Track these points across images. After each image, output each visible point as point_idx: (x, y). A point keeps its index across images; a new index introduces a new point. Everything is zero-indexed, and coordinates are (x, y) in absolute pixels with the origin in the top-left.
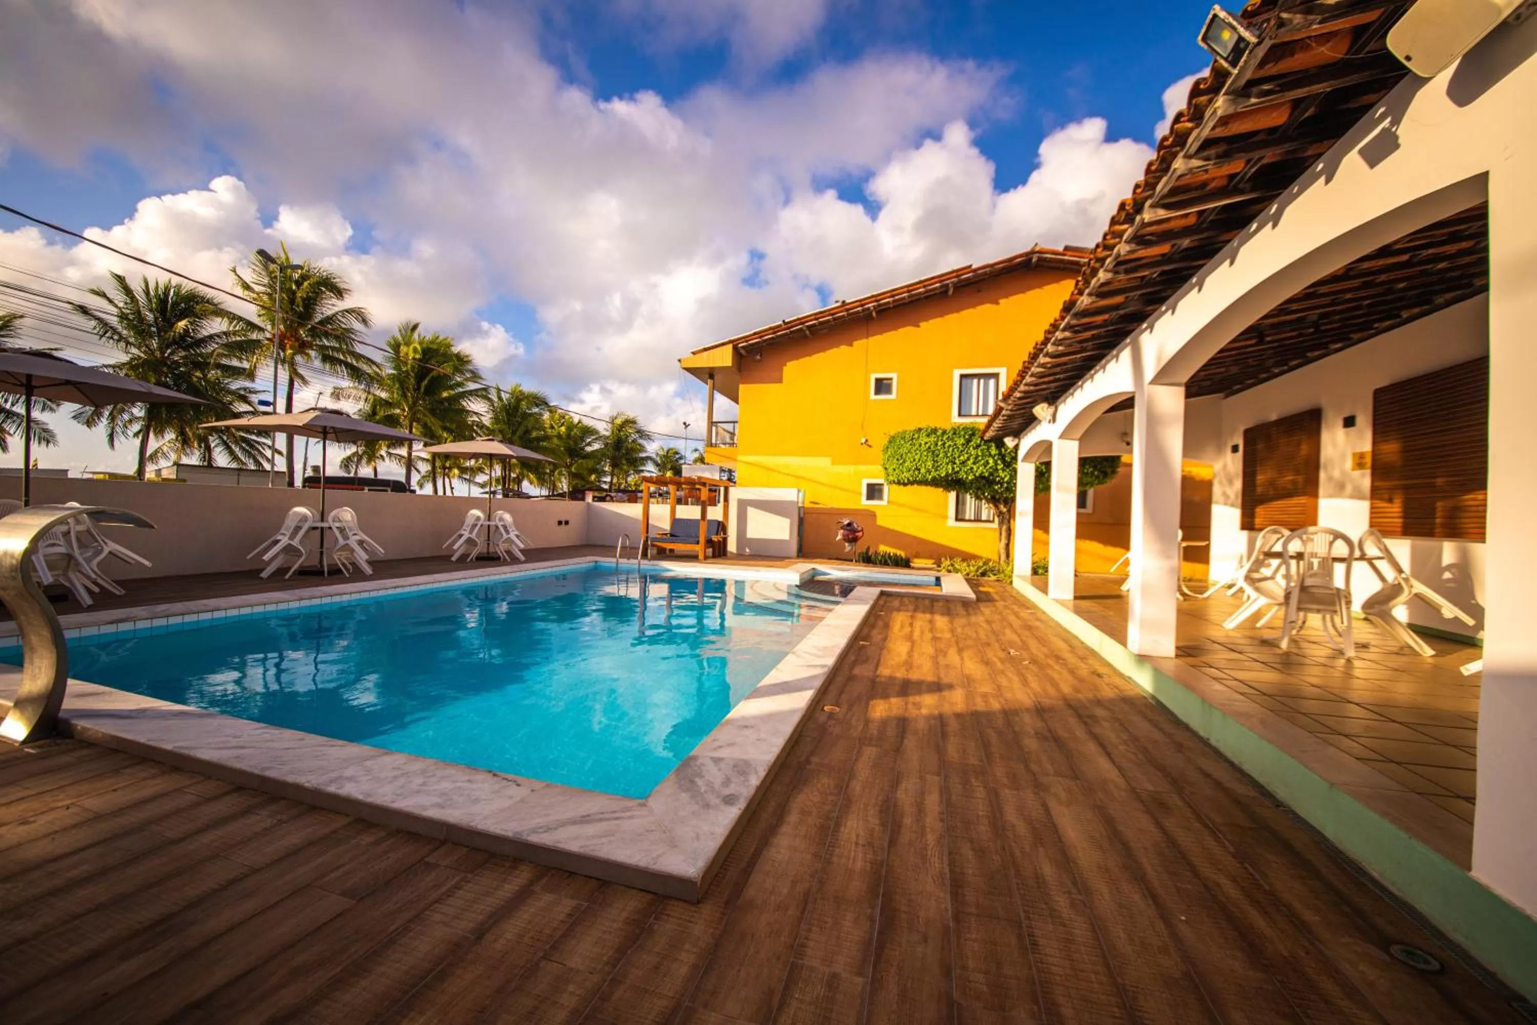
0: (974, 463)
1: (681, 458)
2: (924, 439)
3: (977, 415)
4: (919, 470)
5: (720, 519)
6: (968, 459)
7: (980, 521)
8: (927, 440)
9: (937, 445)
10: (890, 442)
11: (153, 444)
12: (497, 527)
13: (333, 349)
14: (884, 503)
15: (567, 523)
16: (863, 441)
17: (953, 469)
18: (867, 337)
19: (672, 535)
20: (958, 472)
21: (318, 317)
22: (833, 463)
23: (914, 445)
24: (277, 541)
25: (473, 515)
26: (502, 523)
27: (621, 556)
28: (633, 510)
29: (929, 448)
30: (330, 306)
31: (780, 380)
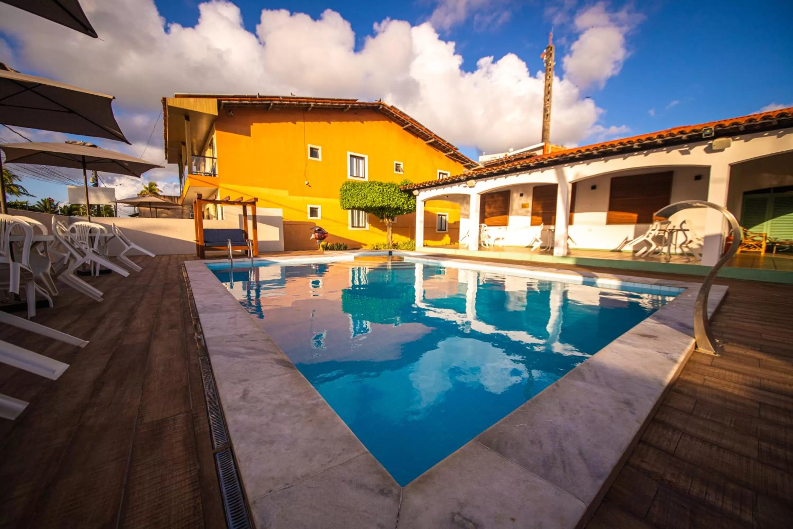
16: (306, 183)
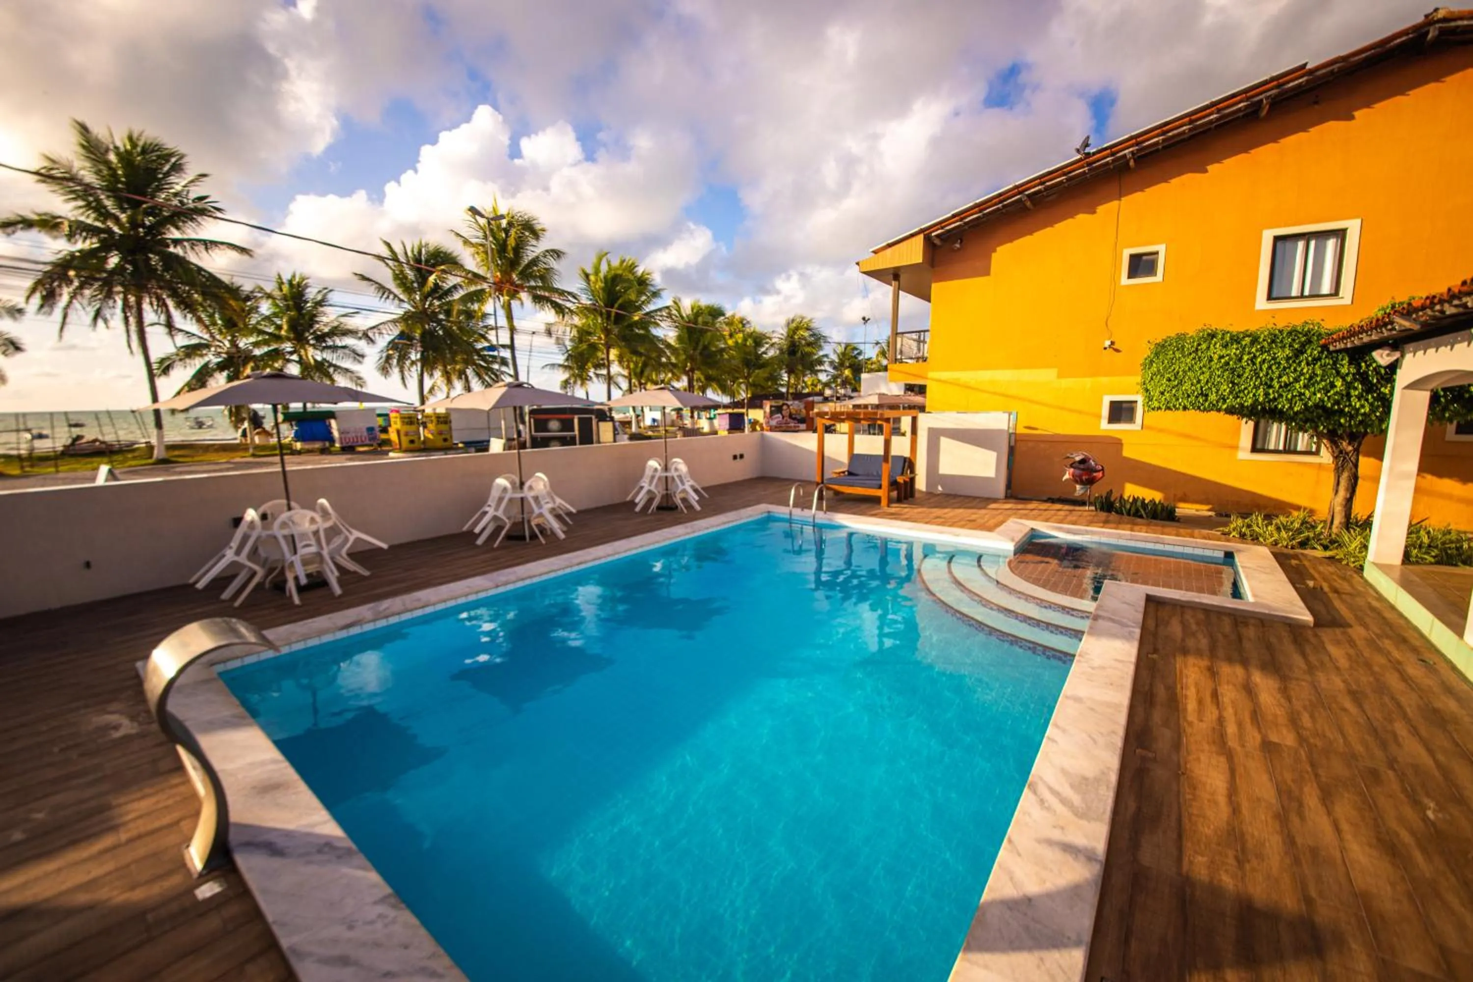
0: (1306, 387)
1: (860, 354)
2: (1217, 351)
3: (1302, 296)
4: (1207, 395)
5: (907, 454)
6: (1297, 380)
7: (1295, 452)
8: (1224, 352)
9: (1240, 360)
10: (1157, 355)
11: (428, 383)
12: (673, 478)
13: (540, 288)
14: (1136, 426)
15: (742, 456)
17: (1267, 394)
18: (1119, 197)
19: (850, 474)
20: (1275, 399)
21: (526, 261)
22: (1060, 376)
23: (1200, 359)
24: (485, 513)
25: (651, 467)
26: (677, 473)
27: (795, 505)
28: (807, 441)
29: (1227, 364)
30: (534, 250)
31: (986, 272)
